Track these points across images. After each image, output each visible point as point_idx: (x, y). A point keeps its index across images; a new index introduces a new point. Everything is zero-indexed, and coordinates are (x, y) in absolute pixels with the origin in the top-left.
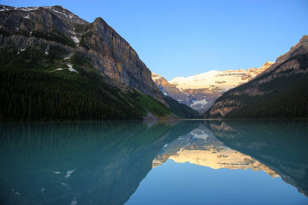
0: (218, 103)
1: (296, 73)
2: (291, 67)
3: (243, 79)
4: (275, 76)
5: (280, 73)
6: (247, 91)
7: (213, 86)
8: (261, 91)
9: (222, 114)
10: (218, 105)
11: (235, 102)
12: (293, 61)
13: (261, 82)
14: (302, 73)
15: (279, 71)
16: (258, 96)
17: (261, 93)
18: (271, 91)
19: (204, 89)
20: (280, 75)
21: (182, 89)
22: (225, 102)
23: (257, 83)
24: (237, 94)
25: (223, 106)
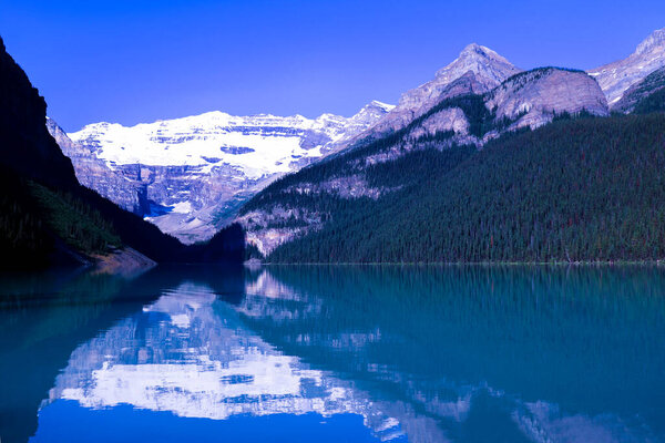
0: (247, 216)
1: (461, 142)
2: (448, 127)
3: (303, 146)
4: (408, 147)
5: (422, 139)
6: (335, 184)
7: (213, 160)
8: (372, 185)
9: (260, 247)
10: (250, 221)
11: (301, 213)
12: (454, 112)
13: (373, 161)
14: (473, 146)
15: (418, 133)
16: (364, 200)
17: (371, 191)
18: (399, 187)
19: (186, 168)
20: (422, 145)
21: (113, 163)
22: (271, 213)
23: (363, 163)
24: (307, 191)
25: (265, 225)
